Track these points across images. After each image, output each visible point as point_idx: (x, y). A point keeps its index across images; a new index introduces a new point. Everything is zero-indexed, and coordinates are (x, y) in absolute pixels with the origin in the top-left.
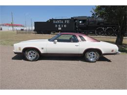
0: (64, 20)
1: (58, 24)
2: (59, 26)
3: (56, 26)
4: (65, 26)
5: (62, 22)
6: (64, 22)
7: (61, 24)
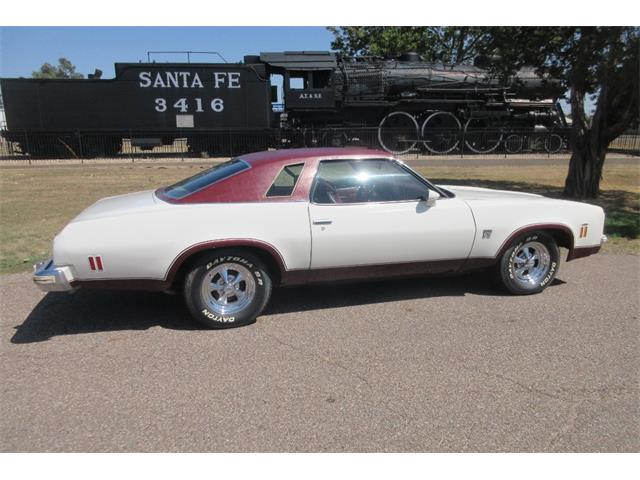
0: (206, 71)
1: (172, 95)
2: (182, 104)
3: (162, 105)
4: (218, 105)
5: (198, 82)
6: (208, 80)
7: (191, 95)
